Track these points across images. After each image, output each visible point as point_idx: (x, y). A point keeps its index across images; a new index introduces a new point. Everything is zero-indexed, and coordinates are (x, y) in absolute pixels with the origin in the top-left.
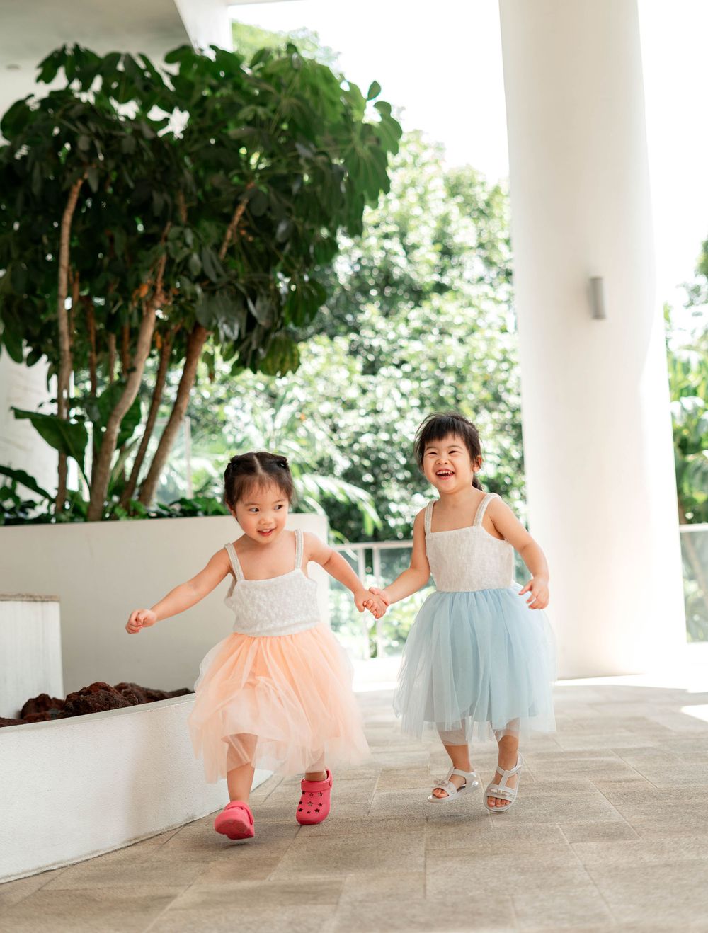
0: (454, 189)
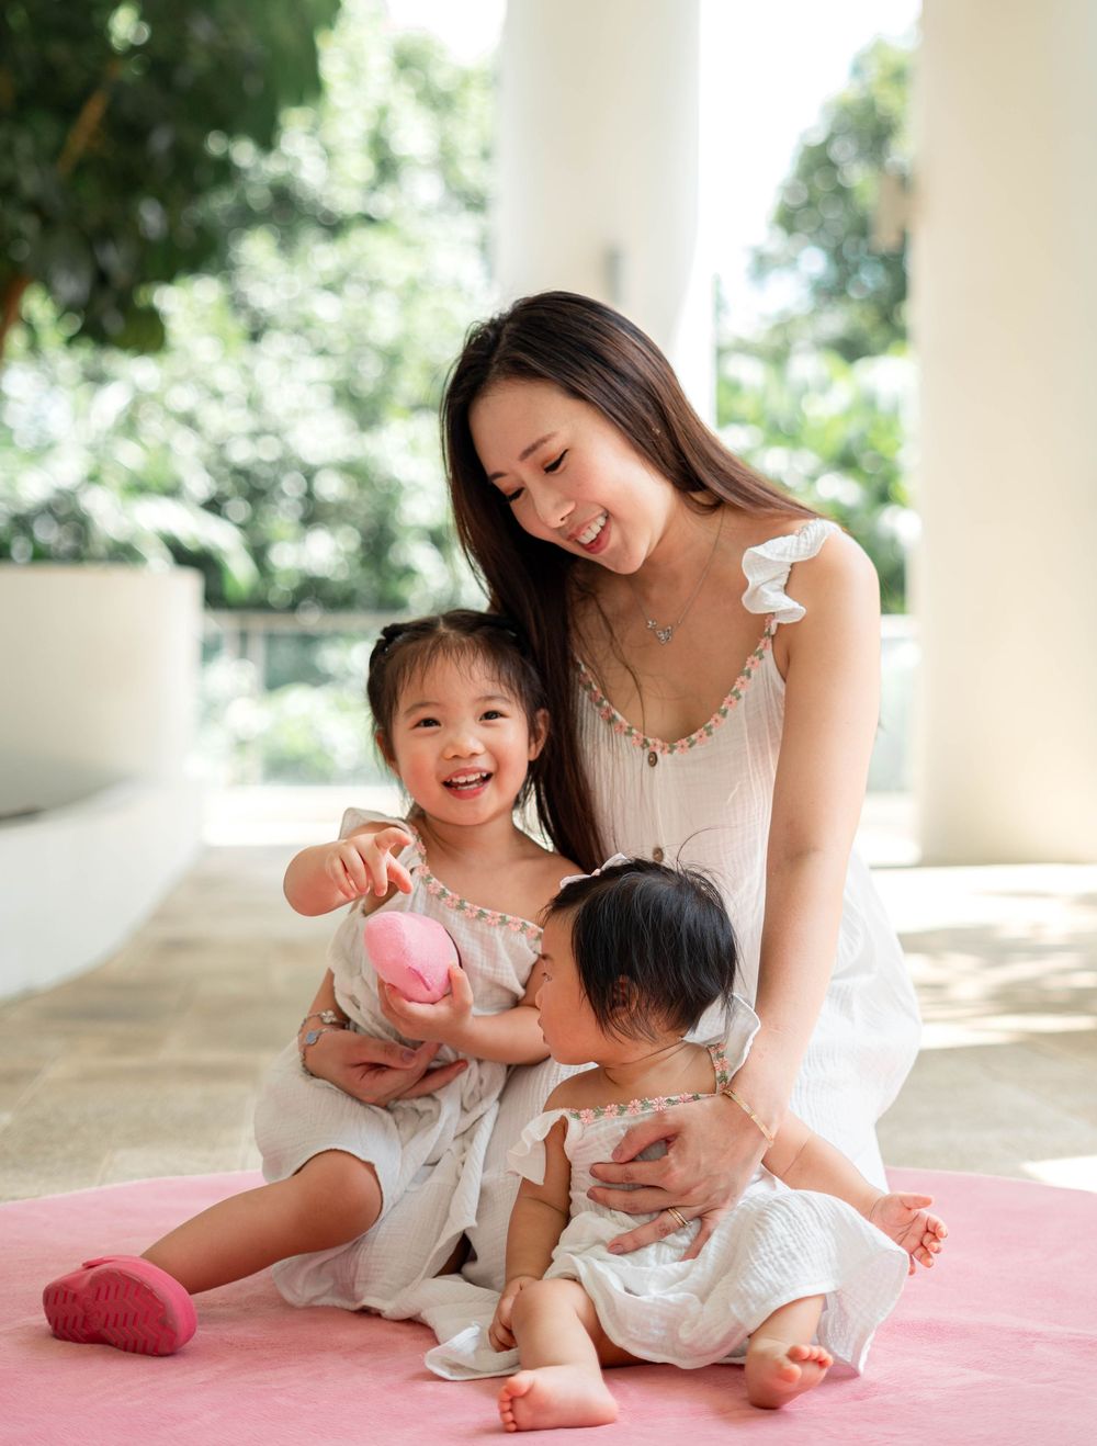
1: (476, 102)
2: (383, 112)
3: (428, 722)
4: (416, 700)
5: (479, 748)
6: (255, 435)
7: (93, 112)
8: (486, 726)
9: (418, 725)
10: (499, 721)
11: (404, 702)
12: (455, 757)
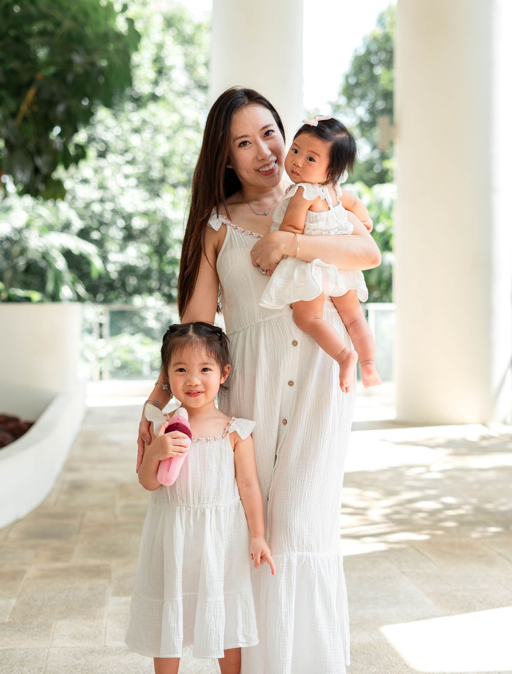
0: (169, 23)
1: (205, 39)
2: (160, 46)
3: (181, 370)
4: (176, 361)
5: (199, 383)
6: (102, 201)
7: (31, 94)
8: (203, 374)
9: (177, 370)
10: (209, 372)
11: (173, 361)
12: (190, 385)
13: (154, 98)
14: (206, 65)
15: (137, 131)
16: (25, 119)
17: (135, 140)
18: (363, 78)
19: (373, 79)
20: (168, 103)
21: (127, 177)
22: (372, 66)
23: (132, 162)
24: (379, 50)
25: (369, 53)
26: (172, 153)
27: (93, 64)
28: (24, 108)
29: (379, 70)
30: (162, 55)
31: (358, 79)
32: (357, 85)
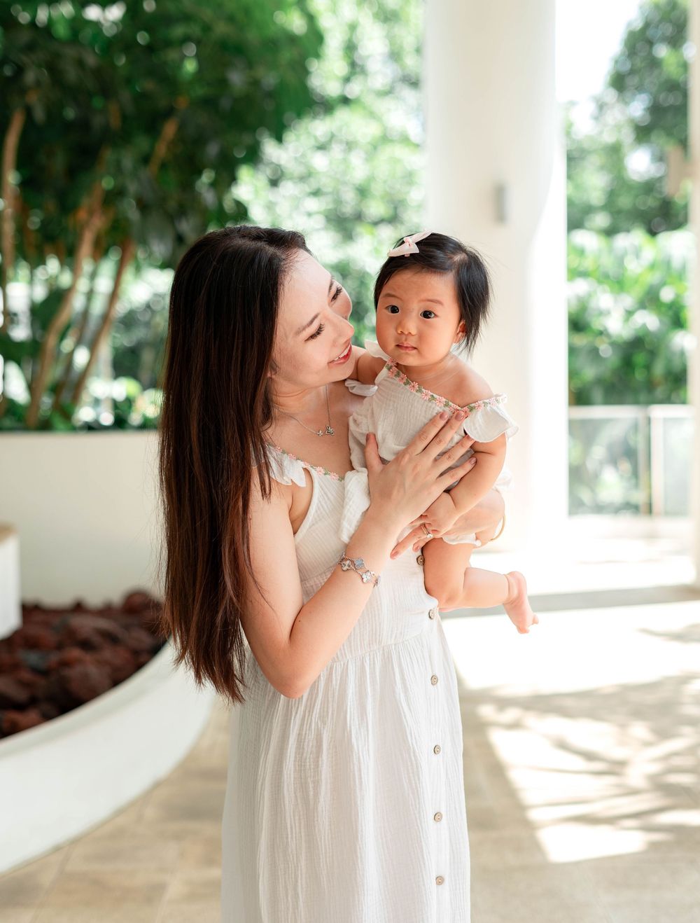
13: (345, 101)
14: (418, 51)
15: (322, 147)
16: (163, 166)
17: (320, 162)
18: (639, 63)
19: (654, 63)
20: (365, 108)
21: (309, 215)
22: (651, 43)
23: (316, 193)
24: (662, 20)
25: (647, 25)
26: (371, 178)
27: (255, 83)
28: (162, 150)
29: (662, 51)
30: (355, 40)
31: (633, 65)
32: (632, 72)
